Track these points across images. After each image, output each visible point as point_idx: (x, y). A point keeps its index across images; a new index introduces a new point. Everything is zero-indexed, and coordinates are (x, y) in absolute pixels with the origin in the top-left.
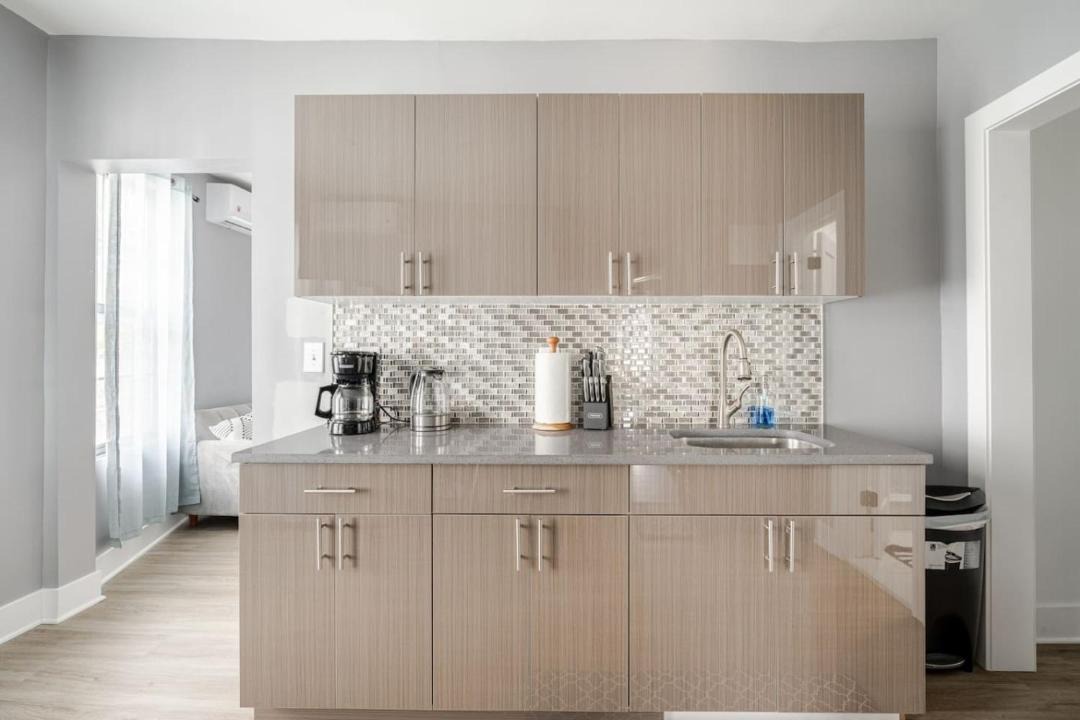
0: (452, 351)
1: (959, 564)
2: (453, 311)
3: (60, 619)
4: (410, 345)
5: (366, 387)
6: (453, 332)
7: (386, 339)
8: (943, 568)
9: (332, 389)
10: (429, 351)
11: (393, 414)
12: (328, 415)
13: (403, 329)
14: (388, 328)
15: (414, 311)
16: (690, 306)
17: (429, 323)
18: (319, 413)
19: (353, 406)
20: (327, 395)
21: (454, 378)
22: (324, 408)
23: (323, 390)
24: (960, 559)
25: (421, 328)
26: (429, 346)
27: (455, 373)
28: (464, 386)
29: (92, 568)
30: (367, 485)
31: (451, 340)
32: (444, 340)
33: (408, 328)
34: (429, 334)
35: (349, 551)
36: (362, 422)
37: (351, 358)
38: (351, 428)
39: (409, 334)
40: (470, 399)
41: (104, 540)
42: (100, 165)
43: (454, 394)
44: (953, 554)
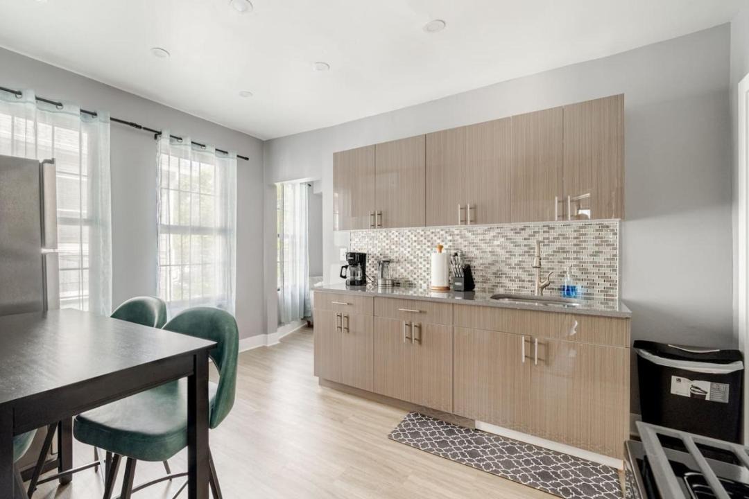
0: (397, 252)
1: (705, 396)
2: (397, 234)
3: (268, 345)
4: (380, 249)
5: (359, 266)
6: (397, 244)
7: (370, 247)
8: (689, 396)
9: (346, 267)
10: (388, 252)
11: (372, 279)
12: (345, 277)
13: (377, 242)
14: (371, 242)
15: (381, 234)
16: (522, 227)
17: (387, 239)
18: (341, 276)
19: (354, 274)
20: (344, 269)
21: (398, 264)
22: (343, 275)
23: (343, 267)
24: (706, 393)
25: (384, 242)
26: (388, 250)
27: (398, 262)
28: (402, 268)
29: (276, 331)
30: (352, 303)
31: (396, 247)
32: (393, 247)
33: (379, 242)
34: (387, 244)
35: (346, 326)
36: (357, 281)
37: (353, 255)
38: (353, 283)
39: (380, 244)
40: (405, 274)
41: (280, 323)
42: (278, 185)
43: (398, 271)
44: (699, 389)
